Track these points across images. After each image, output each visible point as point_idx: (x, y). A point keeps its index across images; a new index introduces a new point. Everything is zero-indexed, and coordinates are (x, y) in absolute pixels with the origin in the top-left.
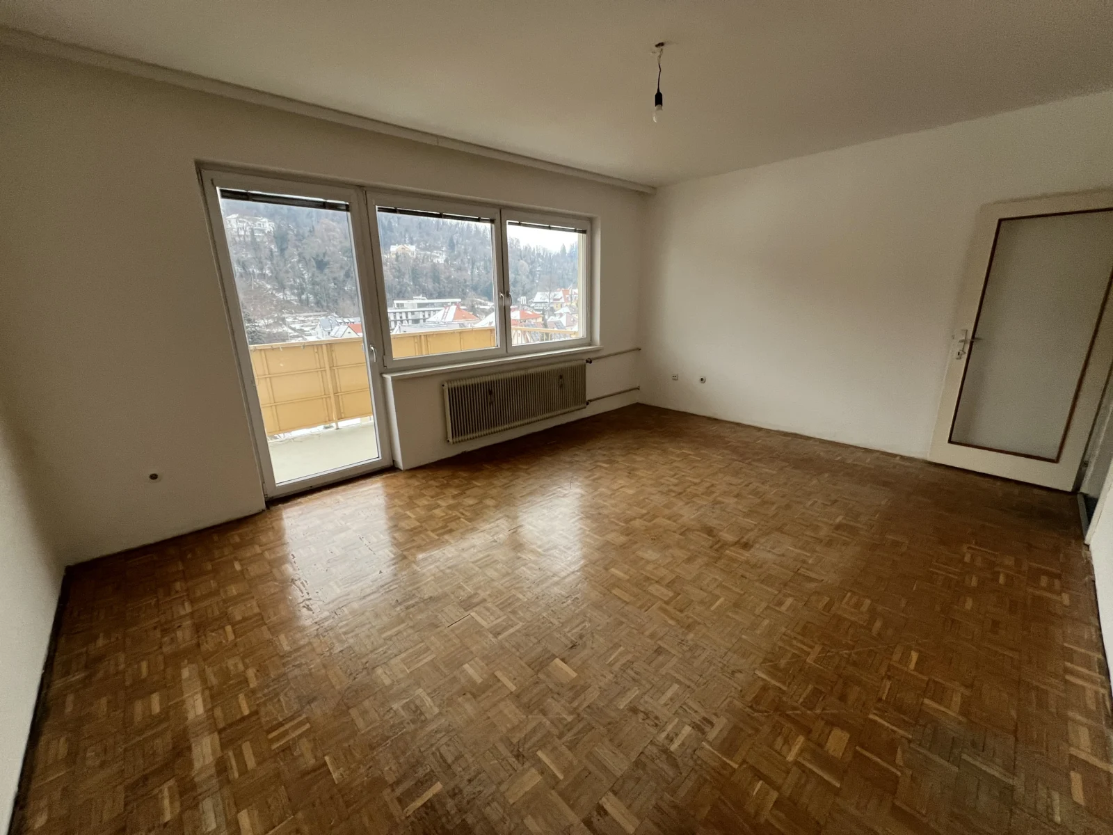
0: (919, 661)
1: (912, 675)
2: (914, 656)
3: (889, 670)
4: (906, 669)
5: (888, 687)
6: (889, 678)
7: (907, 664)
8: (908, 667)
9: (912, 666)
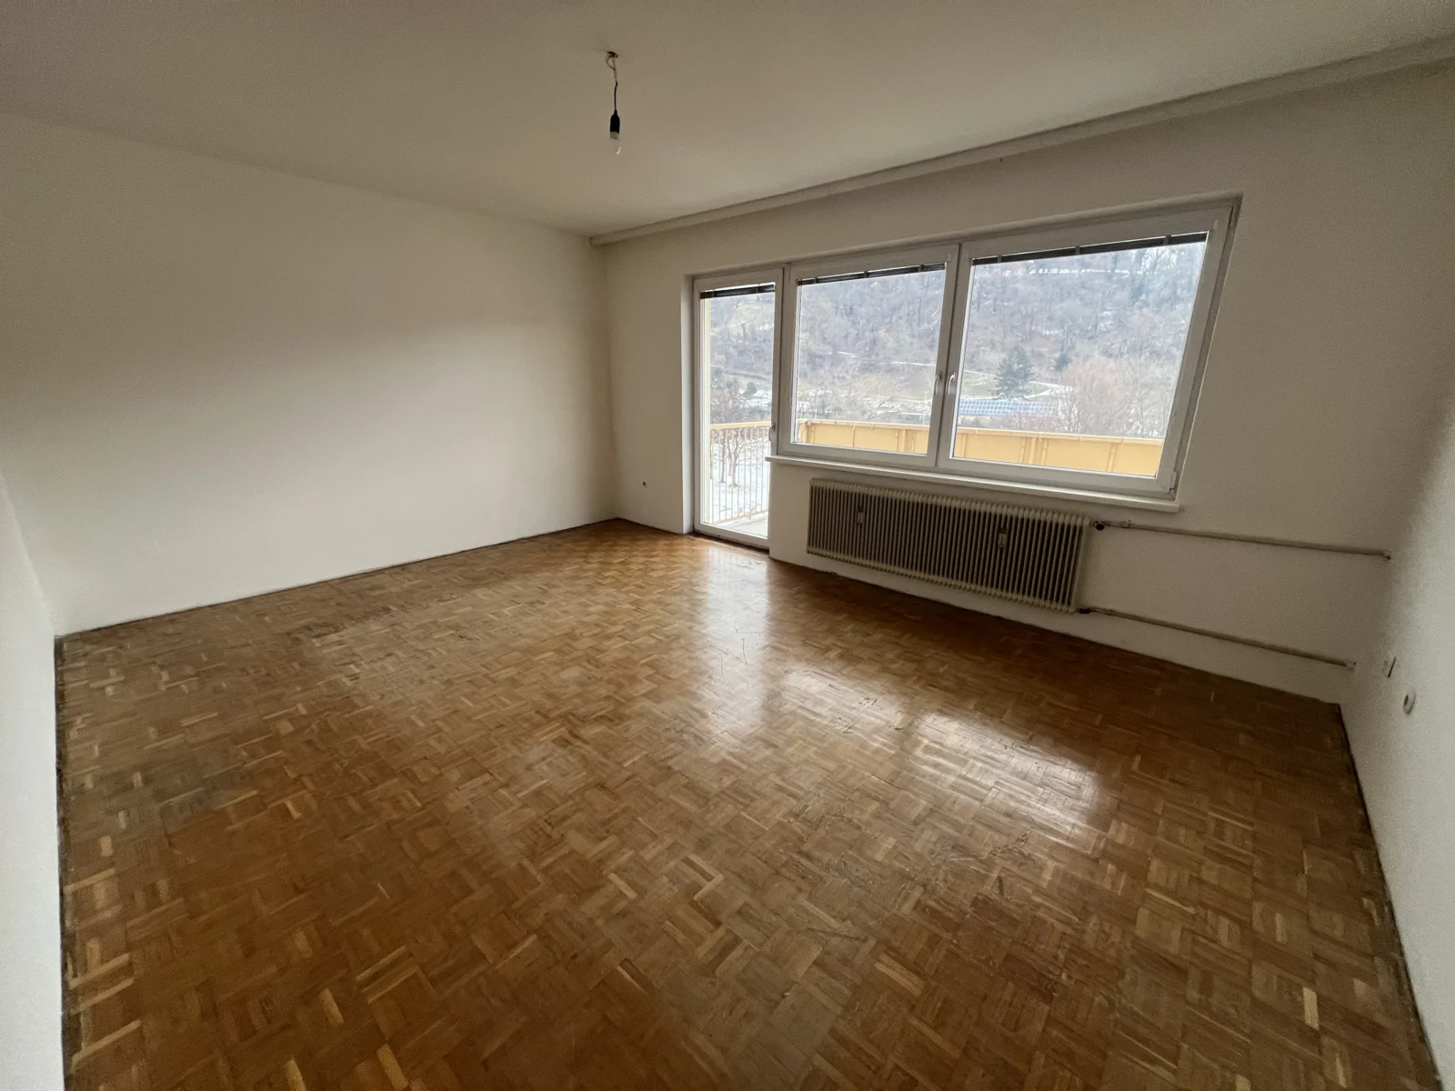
0: (287, 813)
1: (281, 797)
2: (296, 815)
3: (302, 784)
4: (291, 797)
5: (289, 774)
6: (296, 780)
7: (295, 802)
8: (291, 800)
9: (290, 805)
